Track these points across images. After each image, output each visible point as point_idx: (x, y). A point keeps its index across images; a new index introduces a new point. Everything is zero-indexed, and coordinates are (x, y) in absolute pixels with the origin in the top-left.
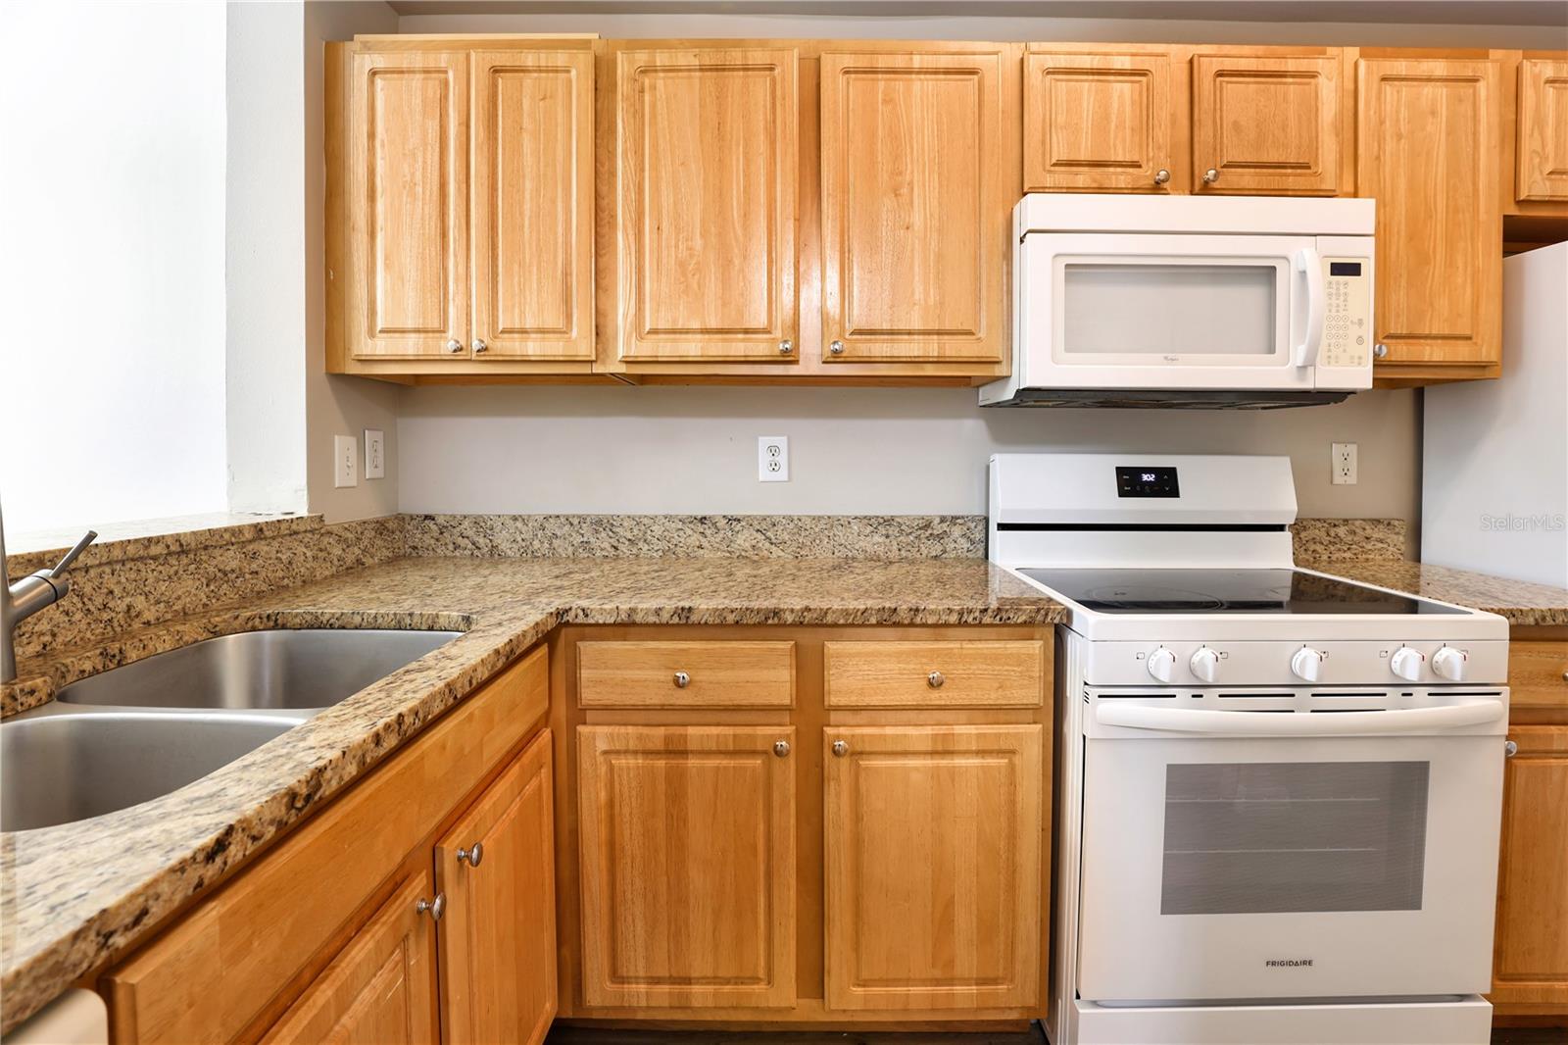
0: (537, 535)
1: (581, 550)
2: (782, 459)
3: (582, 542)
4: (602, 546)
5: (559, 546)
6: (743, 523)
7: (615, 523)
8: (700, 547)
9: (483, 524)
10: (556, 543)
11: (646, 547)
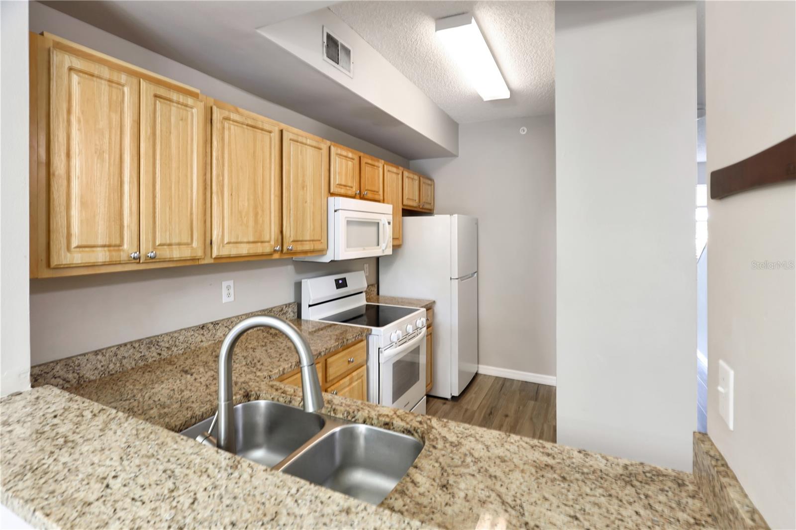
0: (112, 360)
1: (140, 361)
2: (232, 291)
3: (141, 356)
4: (153, 355)
5: (127, 363)
6: (220, 325)
7: (160, 340)
8: (202, 341)
9: (72, 364)
10: (124, 361)
11: (176, 349)
